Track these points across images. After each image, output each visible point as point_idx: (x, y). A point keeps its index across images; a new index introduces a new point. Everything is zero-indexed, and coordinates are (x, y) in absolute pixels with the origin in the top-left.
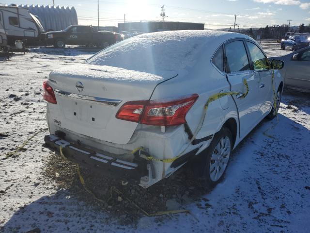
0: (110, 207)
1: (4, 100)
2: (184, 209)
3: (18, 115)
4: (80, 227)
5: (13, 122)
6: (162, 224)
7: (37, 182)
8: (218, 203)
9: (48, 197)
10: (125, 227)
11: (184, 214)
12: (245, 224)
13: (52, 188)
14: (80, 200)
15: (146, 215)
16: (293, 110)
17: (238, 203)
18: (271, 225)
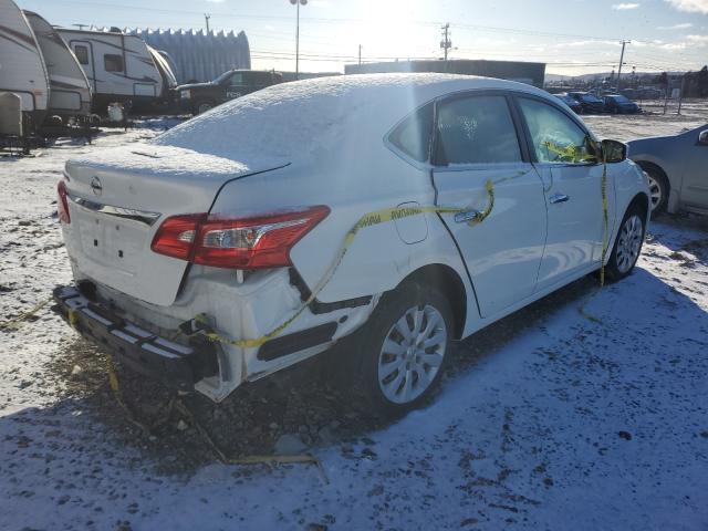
0: (153, 438)
1: (39, 222)
2: (309, 455)
3: (52, 252)
4: (73, 470)
5: (35, 263)
6: (245, 481)
7: (29, 379)
8: (392, 450)
9: (36, 410)
10: (162, 478)
11: (304, 465)
12: (433, 497)
13: (51, 394)
14: (97, 420)
15: (221, 460)
16: (684, 262)
17: (438, 453)
18: (492, 505)
